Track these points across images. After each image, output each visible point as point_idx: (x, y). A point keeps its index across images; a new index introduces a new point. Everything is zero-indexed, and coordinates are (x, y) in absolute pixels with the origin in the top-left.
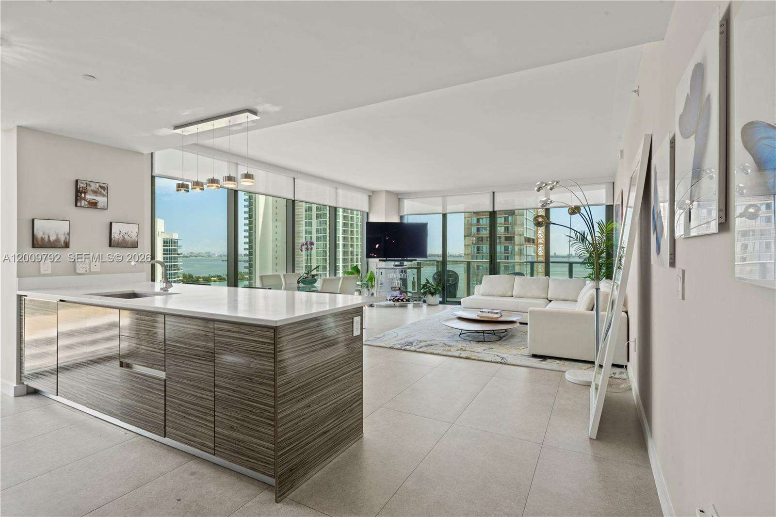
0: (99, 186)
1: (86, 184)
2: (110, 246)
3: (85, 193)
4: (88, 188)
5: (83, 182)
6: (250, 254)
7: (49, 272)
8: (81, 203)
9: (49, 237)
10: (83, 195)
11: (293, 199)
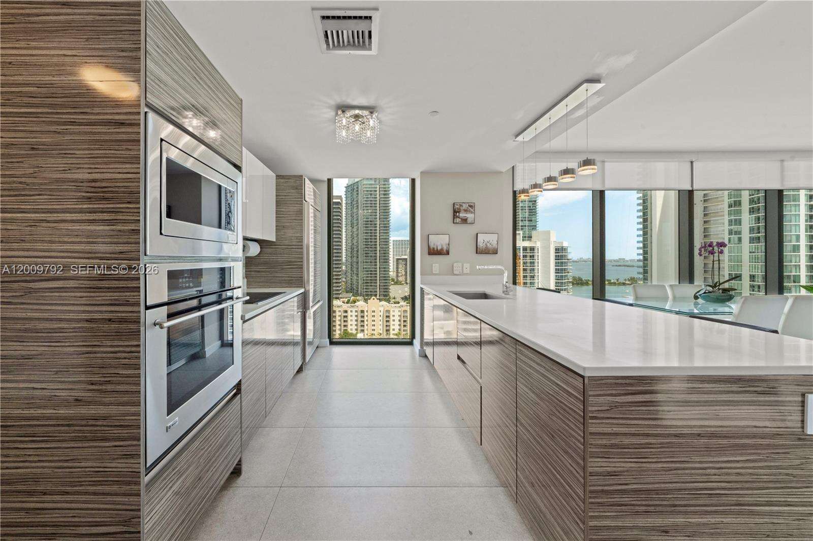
0: (469, 205)
1: (460, 205)
2: (477, 253)
3: (459, 212)
4: (461, 208)
5: (458, 203)
6: (645, 259)
7: (437, 272)
8: (457, 220)
9: (437, 247)
10: (458, 214)
11: (691, 189)
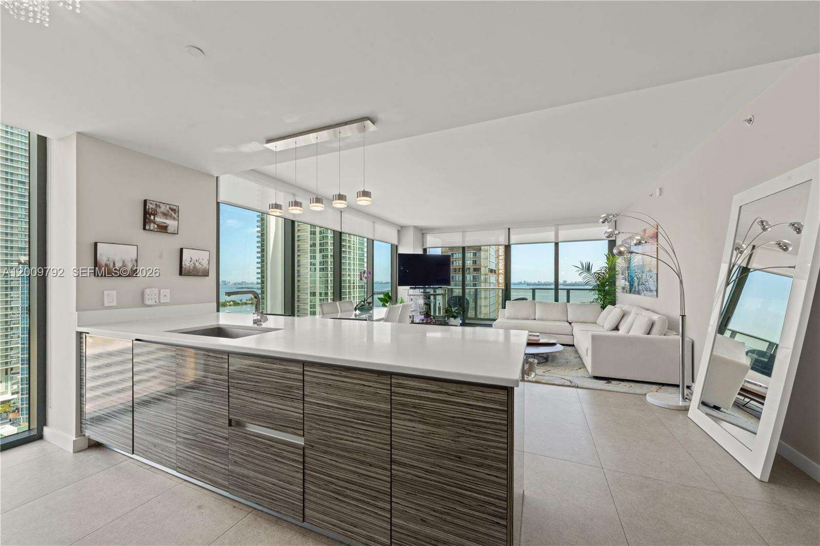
0: (170, 208)
1: (156, 205)
2: (181, 274)
3: (154, 215)
4: (158, 209)
5: (152, 202)
6: (263, 282)
7: (114, 304)
8: (150, 226)
9: (114, 263)
10: (152, 217)
